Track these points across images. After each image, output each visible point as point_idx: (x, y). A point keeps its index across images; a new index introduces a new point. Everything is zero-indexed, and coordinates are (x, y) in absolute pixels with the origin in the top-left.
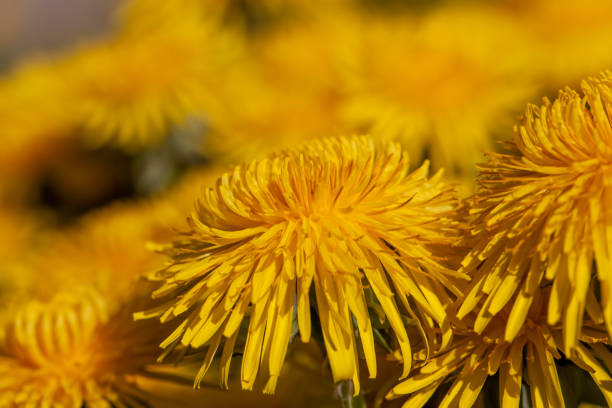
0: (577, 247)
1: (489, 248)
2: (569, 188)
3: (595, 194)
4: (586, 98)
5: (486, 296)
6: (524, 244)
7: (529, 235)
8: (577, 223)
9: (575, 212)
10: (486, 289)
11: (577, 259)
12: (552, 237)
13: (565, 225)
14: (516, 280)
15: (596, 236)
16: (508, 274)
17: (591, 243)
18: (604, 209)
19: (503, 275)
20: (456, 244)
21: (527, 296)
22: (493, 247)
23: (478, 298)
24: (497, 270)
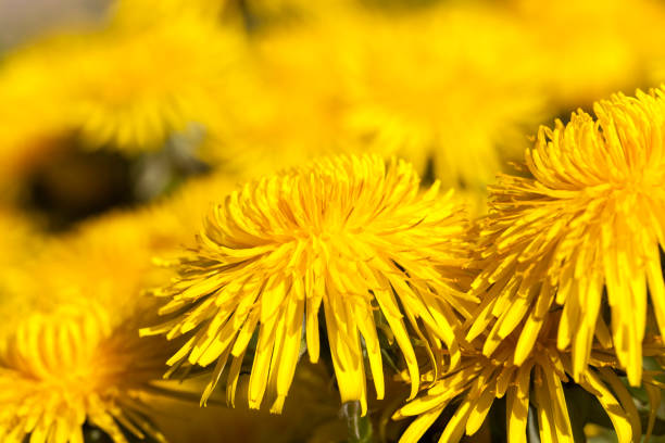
0: (588, 272)
1: (499, 270)
2: (581, 212)
3: (607, 220)
4: (598, 122)
5: (496, 319)
6: (534, 269)
7: (540, 259)
8: (588, 249)
9: (587, 237)
10: (495, 313)
11: (588, 284)
12: (563, 262)
13: (576, 251)
14: (526, 304)
15: (607, 261)
16: (518, 297)
17: (602, 268)
18: (615, 235)
19: (513, 297)
20: (466, 266)
21: (537, 320)
22: (504, 269)
23: (488, 321)
24: (507, 293)
